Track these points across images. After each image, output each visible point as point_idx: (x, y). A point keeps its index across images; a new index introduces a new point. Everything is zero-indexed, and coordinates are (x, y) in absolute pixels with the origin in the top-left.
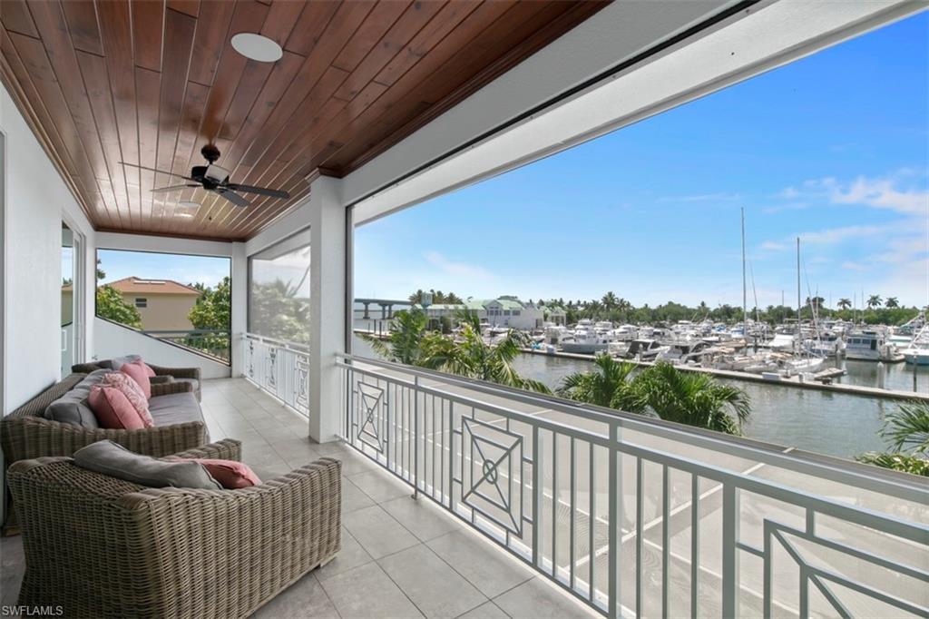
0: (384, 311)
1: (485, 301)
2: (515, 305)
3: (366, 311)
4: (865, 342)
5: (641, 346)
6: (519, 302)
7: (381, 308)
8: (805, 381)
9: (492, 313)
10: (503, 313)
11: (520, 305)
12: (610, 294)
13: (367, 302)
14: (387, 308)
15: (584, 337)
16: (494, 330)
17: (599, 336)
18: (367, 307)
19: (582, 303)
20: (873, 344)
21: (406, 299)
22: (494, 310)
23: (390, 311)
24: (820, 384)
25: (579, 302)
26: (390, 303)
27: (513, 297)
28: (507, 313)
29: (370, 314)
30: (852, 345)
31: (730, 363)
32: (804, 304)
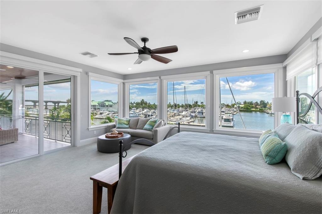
0: (55, 105)
1: (99, 102)
2: (110, 103)
3: (46, 106)
4: (201, 113)
5: (147, 116)
6: (112, 102)
7: (54, 104)
8: (185, 123)
9: (102, 106)
10: (106, 106)
11: (112, 103)
12: (143, 100)
13: (46, 102)
14: (57, 104)
15: (132, 114)
16: (101, 112)
17: (137, 113)
18: (46, 104)
19: (135, 103)
21: (65, 101)
22: (102, 105)
23: (58, 105)
24: (187, 124)
25: (134, 102)
26: (58, 102)
27: (110, 101)
28: (107, 106)
29: (48, 107)
30: (199, 114)
31: (170, 119)
32: (194, 103)
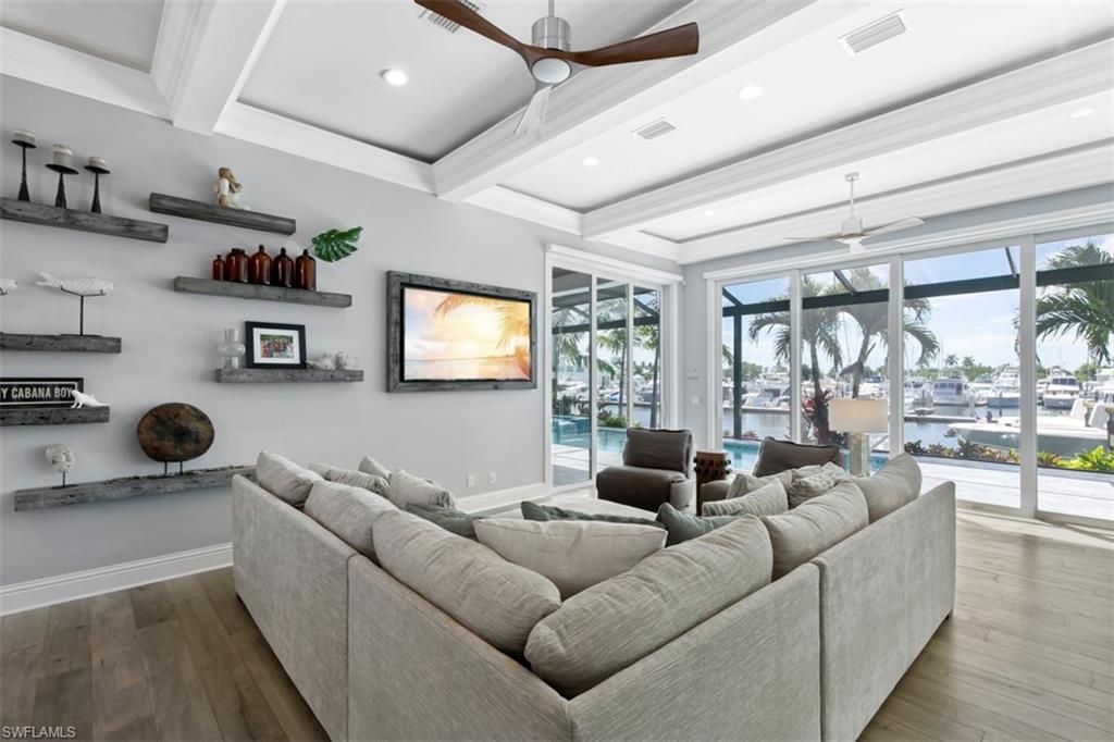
20: (959, 388)
